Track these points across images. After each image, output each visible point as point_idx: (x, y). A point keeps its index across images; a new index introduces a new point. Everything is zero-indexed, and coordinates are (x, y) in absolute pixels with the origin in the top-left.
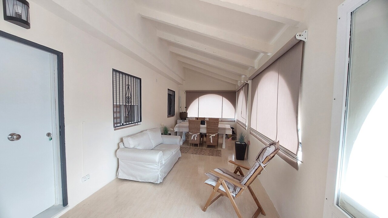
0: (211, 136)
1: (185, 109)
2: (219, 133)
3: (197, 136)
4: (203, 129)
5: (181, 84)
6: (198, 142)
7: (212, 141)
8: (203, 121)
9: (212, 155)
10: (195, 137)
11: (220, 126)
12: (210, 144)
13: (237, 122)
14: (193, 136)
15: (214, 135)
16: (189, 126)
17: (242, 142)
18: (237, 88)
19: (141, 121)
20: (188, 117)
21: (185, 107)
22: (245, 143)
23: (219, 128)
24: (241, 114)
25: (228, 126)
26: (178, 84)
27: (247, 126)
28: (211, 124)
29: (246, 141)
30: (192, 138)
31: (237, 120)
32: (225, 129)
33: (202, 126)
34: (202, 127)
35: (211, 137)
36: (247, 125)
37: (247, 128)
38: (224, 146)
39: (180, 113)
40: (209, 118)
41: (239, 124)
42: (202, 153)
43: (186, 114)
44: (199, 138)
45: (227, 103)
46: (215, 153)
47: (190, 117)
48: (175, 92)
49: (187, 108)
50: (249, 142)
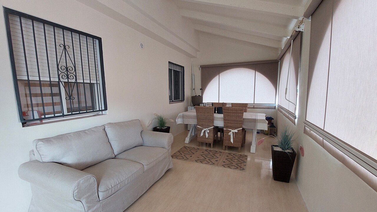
0: (232, 132)
1: (200, 91)
2: (244, 127)
3: (208, 131)
4: (219, 121)
5: (194, 57)
6: (211, 141)
7: (232, 141)
8: (219, 108)
9: (229, 167)
10: (206, 133)
11: (247, 115)
12: (230, 145)
13: (278, 109)
14: (203, 131)
15: (236, 131)
16: (197, 116)
17: (286, 147)
18: (280, 52)
19: (106, 109)
20: (203, 102)
21: (201, 89)
22: (293, 150)
23: (244, 119)
24: (286, 94)
25: (262, 116)
26: (190, 56)
27: (297, 117)
28: (230, 113)
29: (293, 145)
30: (202, 134)
31: (279, 106)
32: (255, 121)
33: (217, 115)
34: (218, 118)
35: (231, 134)
36: (297, 114)
37: (296, 120)
38: (253, 149)
39: (192, 97)
40: (232, 103)
41: (281, 112)
42: (212, 160)
43: (200, 98)
44: (212, 135)
45: (262, 81)
46: (236, 161)
47: (206, 102)
48: (183, 67)
49: (203, 89)
50: (302, 149)
